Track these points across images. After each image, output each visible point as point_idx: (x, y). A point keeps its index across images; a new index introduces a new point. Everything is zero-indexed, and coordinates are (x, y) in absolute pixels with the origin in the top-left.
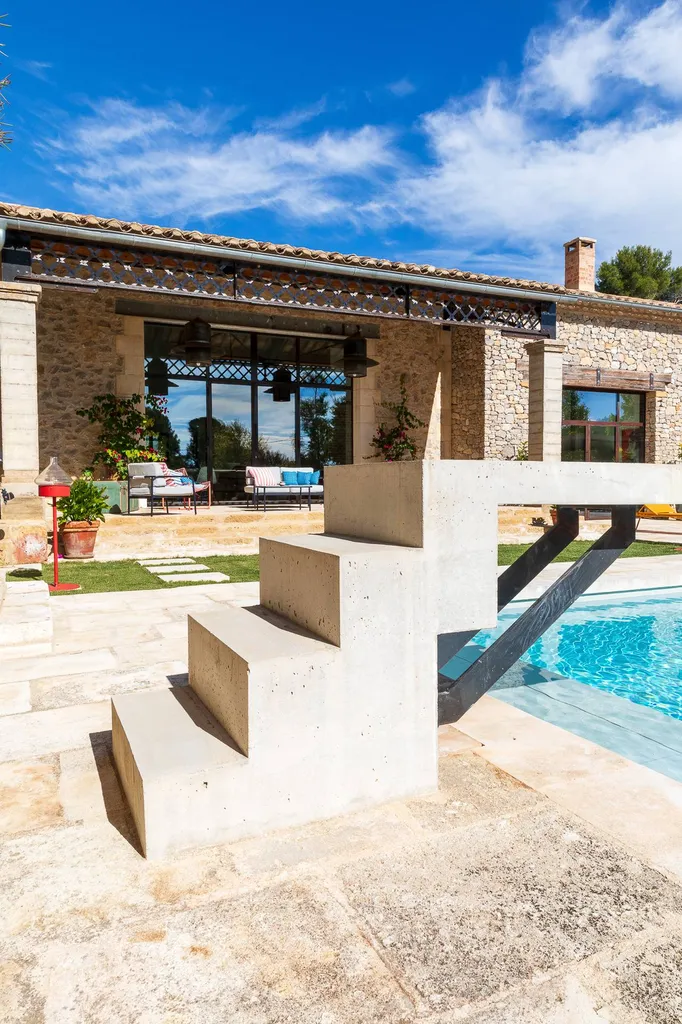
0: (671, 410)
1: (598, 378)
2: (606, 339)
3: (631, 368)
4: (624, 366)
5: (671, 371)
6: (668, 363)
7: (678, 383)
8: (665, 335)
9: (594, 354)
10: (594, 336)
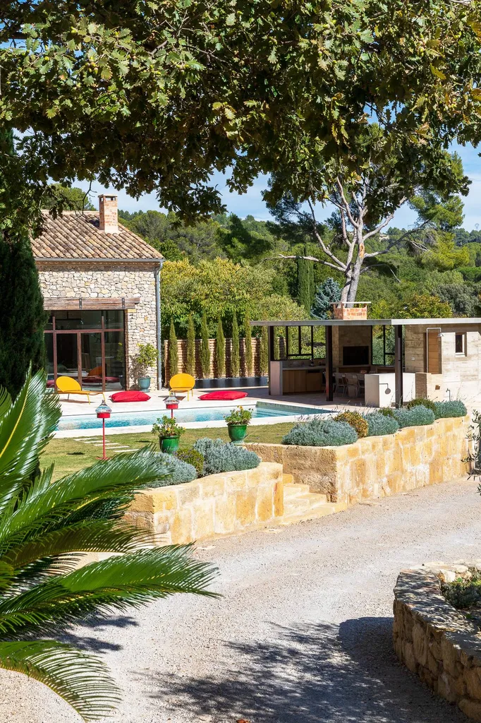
0: (140, 320)
1: (81, 304)
2: (86, 279)
3: (106, 296)
4: (100, 295)
5: (139, 295)
6: (136, 291)
7: (146, 303)
8: (133, 273)
9: (76, 289)
10: (75, 278)
